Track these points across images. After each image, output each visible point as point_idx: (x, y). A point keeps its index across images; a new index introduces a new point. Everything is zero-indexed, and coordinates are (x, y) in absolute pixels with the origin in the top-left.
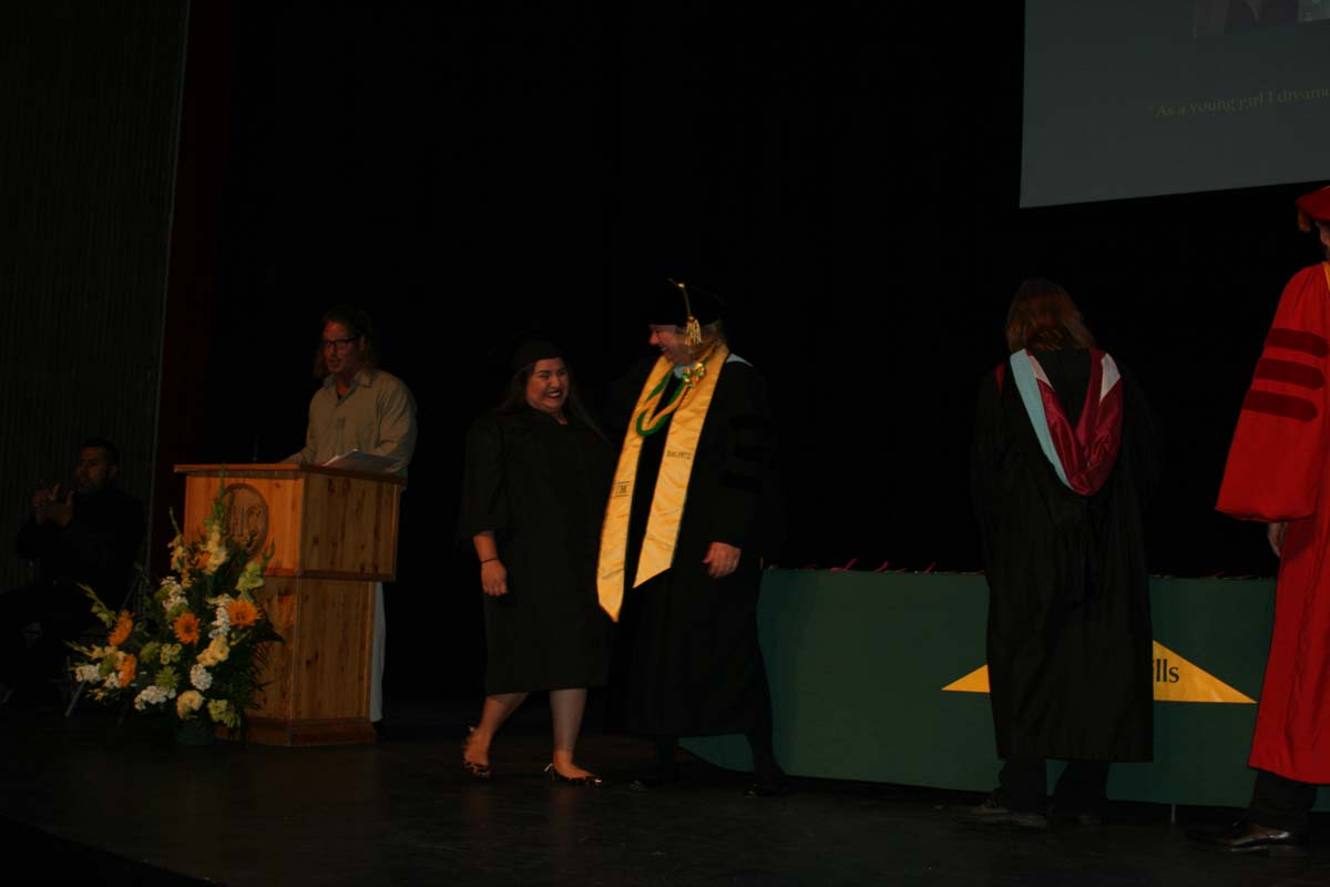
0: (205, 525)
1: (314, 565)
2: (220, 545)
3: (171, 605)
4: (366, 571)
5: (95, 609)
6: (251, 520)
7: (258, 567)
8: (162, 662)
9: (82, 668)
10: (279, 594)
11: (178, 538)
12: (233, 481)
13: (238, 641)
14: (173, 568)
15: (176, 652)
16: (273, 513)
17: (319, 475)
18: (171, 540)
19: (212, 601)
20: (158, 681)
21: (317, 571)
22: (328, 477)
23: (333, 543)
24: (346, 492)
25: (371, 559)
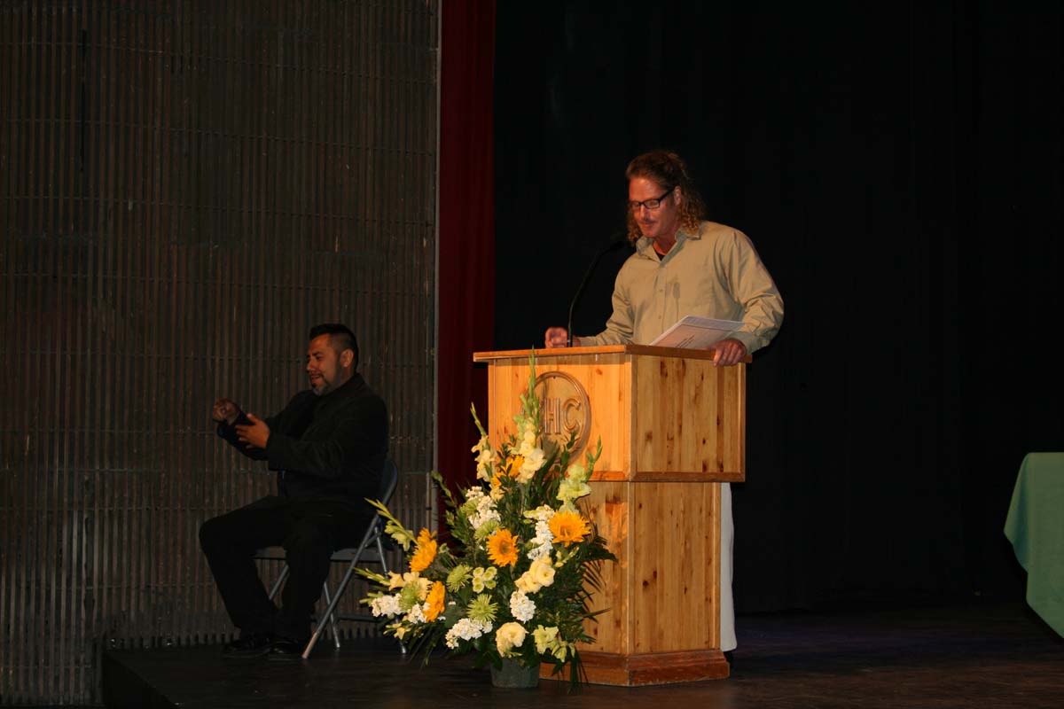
0: (516, 423)
1: (648, 466)
2: (535, 447)
3: (481, 521)
4: (710, 471)
5: (389, 529)
6: (569, 415)
7: (583, 471)
8: (475, 589)
9: (379, 600)
10: (607, 502)
11: (483, 440)
12: (545, 369)
13: (565, 561)
14: (479, 476)
15: (490, 578)
16: (596, 403)
17: (650, 358)
18: (476, 443)
19: (529, 514)
20: (472, 613)
21: (650, 473)
22: (659, 358)
23: (668, 439)
24: (681, 375)
25: (715, 456)
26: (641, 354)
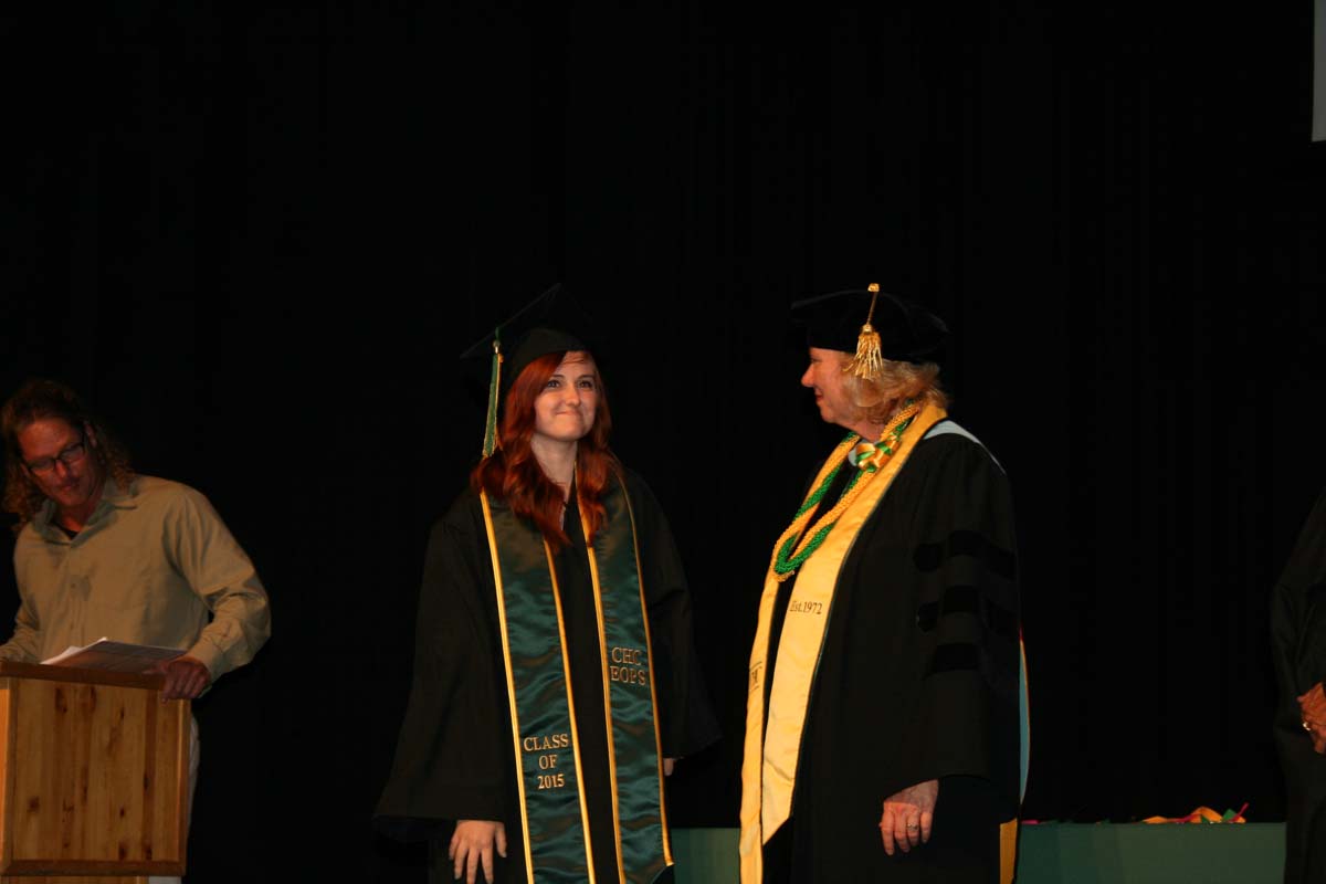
4: (128, 859)
17: (39, 683)
21: (36, 862)
22: (54, 683)
23: (65, 809)
24: (90, 708)
25: (139, 835)
26: (24, 677)
